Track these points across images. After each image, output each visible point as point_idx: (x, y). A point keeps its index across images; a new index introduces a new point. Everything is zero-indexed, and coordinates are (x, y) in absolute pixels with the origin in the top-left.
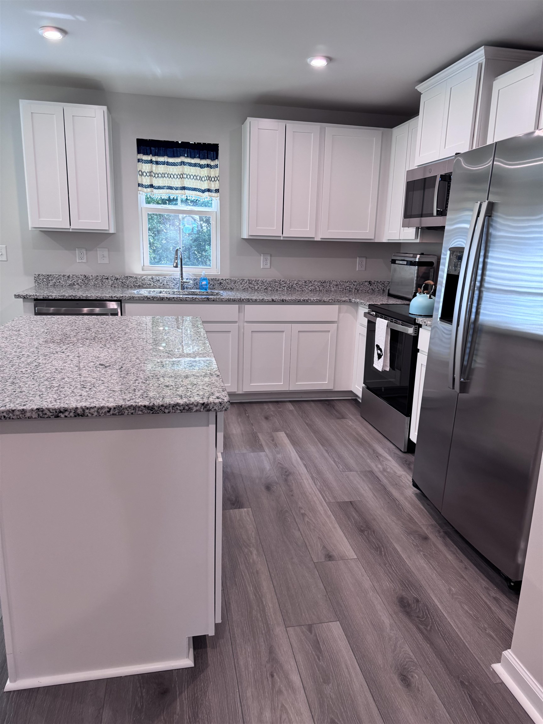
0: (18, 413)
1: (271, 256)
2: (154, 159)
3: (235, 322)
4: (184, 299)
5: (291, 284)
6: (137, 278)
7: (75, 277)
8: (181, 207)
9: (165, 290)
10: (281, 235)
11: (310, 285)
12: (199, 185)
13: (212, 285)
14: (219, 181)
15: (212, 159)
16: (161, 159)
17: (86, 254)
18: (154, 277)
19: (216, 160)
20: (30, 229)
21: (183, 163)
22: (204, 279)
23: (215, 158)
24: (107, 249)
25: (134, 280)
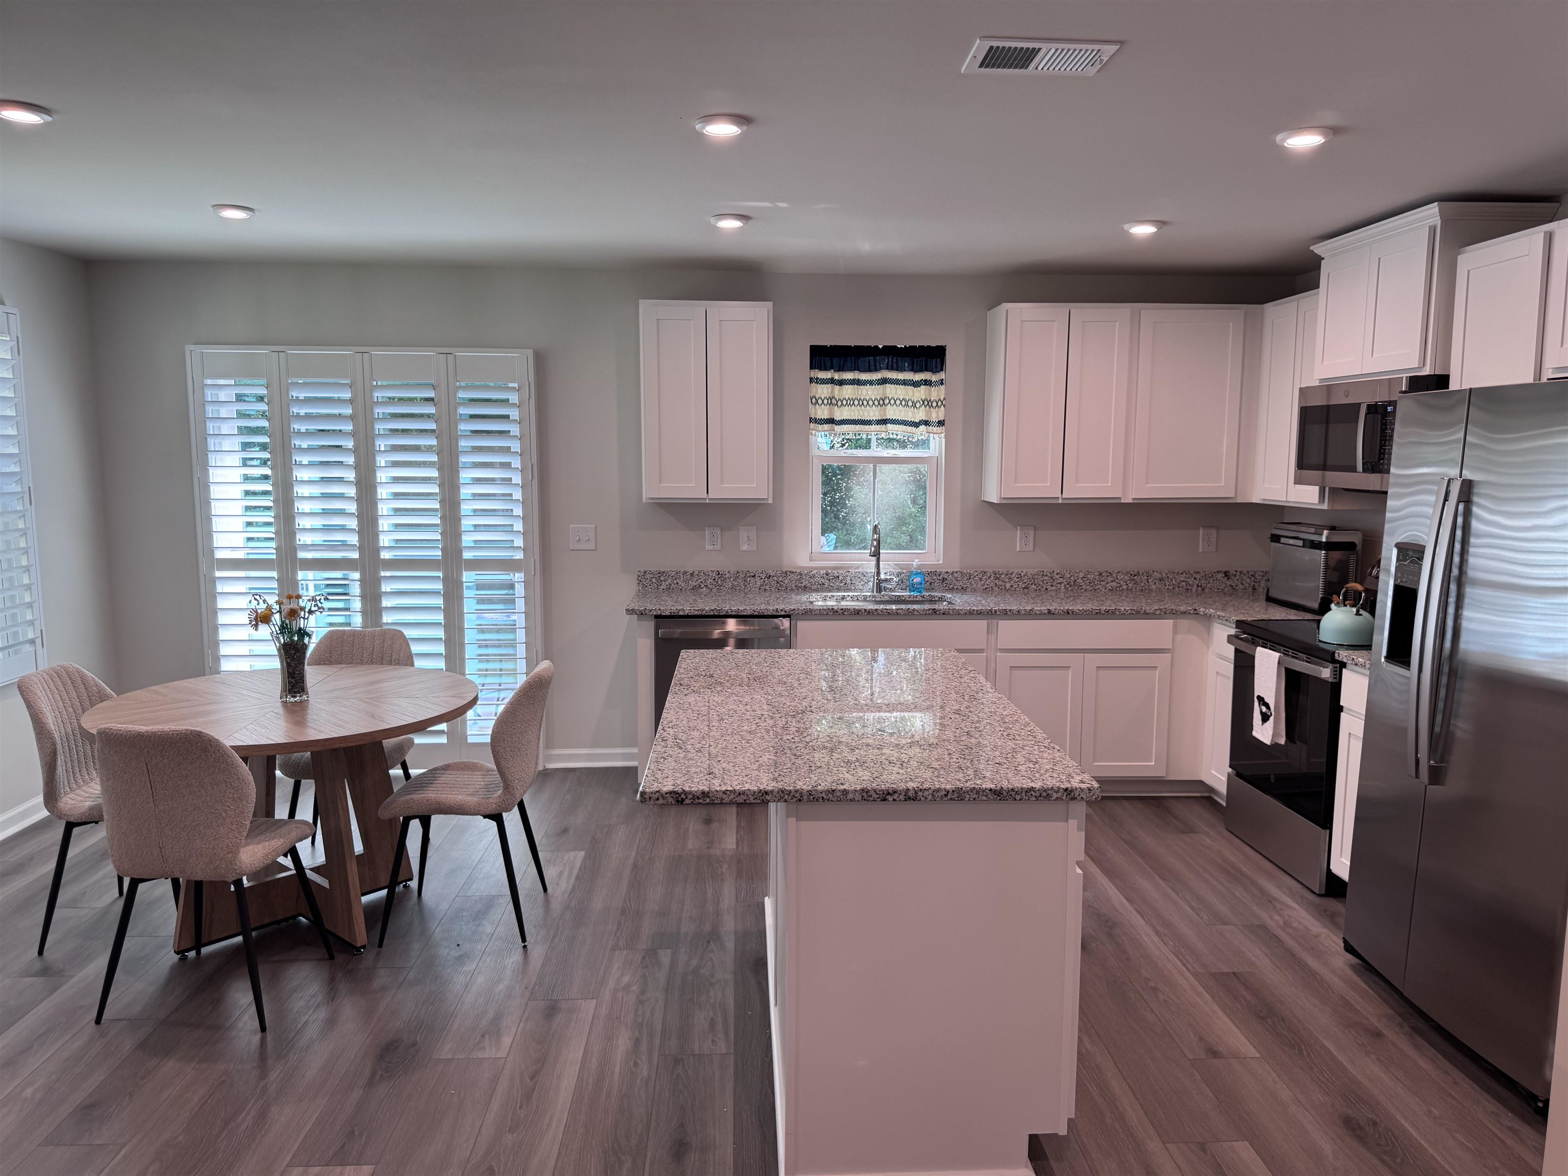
0: (839, 794)
1: (1035, 529)
2: (838, 376)
3: (981, 651)
4: (894, 612)
5: (1072, 578)
6: (801, 574)
7: (702, 574)
8: (877, 451)
9: (851, 594)
10: (1060, 495)
11: (1110, 579)
12: (910, 415)
13: (928, 583)
14: (944, 406)
15: (934, 370)
16: (849, 376)
17: (722, 535)
18: (829, 571)
19: (942, 373)
20: (644, 501)
21: (884, 381)
22: (917, 574)
23: (939, 368)
24: (755, 527)
25: (796, 578)
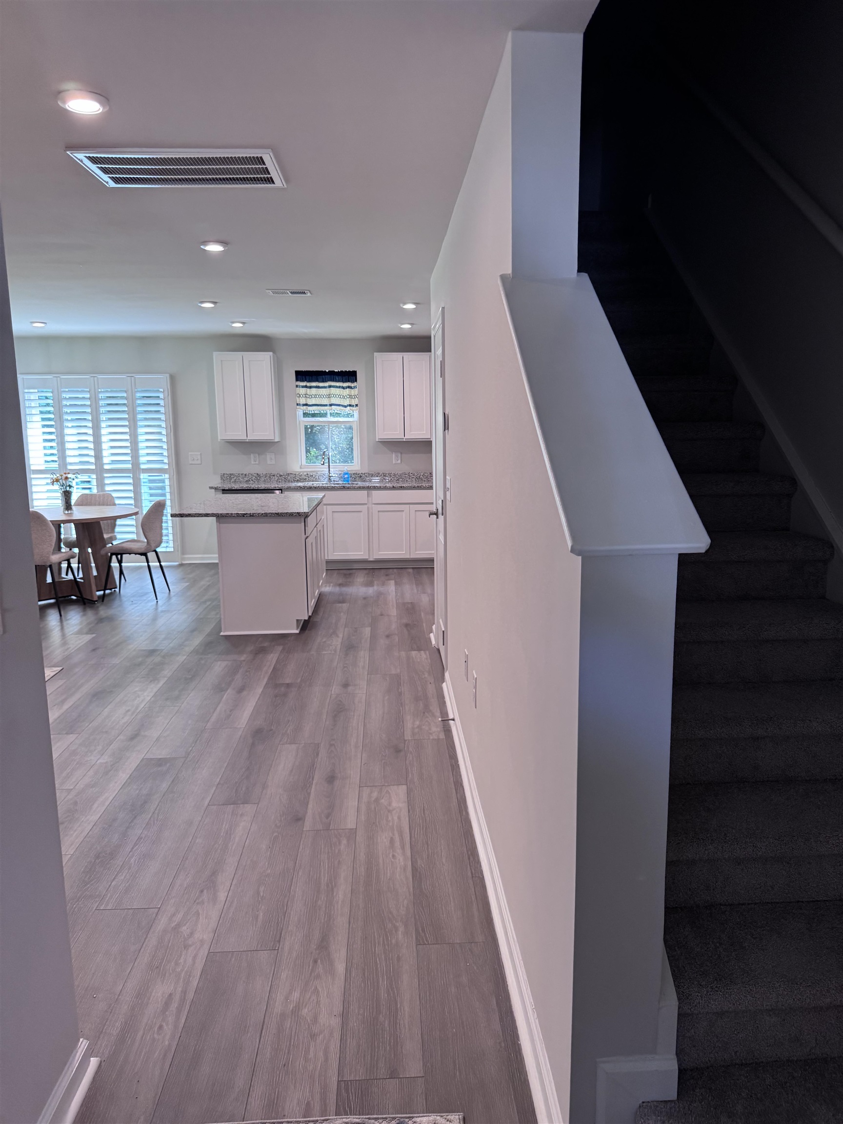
1: (401, 453)
2: (308, 384)
4: (328, 488)
6: (295, 475)
7: (250, 474)
8: (330, 418)
9: (316, 483)
10: (403, 437)
12: (342, 402)
13: (353, 478)
14: (357, 398)
15: (352, 382)
16: (314, 384)
17: (258, 457)
18: (308, 473)
19: (356, 383)
20: (219, 441)
21: (330, 387)
22: (346, 474)
24: (274, 454)
25: (293, 476)
